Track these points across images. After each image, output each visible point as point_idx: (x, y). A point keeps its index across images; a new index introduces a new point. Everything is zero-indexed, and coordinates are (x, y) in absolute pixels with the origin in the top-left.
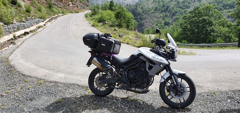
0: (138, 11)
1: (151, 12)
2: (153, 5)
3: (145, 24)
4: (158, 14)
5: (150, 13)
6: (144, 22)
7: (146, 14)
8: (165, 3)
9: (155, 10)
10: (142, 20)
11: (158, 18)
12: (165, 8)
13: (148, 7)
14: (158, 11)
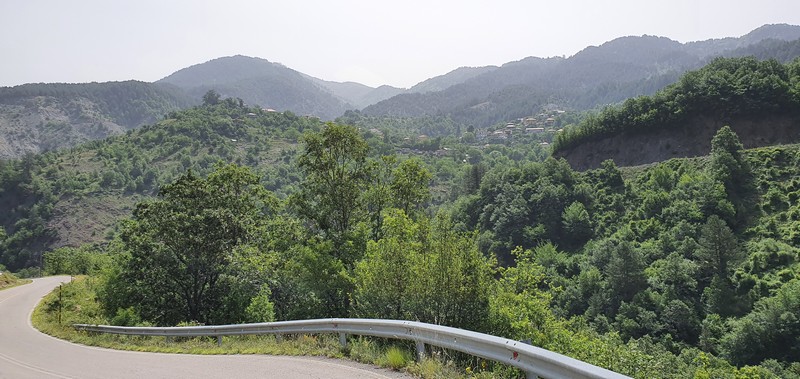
0: (31, 186)
1: (86, 191)
2: (97, 166)
3: (63, 233)
4: (115, 200)
5: (85, 195)
6: (59, 225)
7: (66, 196)
8: (140, 164)
9: (102, 185)
10: (48, 218)
11: (113, 212)
12: (141, 178)
13: (78, 173)
14: (116, 187)
